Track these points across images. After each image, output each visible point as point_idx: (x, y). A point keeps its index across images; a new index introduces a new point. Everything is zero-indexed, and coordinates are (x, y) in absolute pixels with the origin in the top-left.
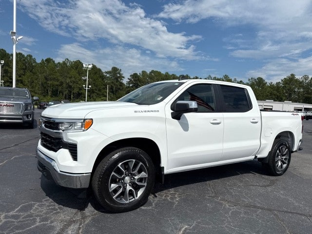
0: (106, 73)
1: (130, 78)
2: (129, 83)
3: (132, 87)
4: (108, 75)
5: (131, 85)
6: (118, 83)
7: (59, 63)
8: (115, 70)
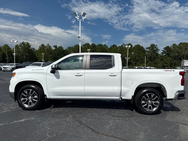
0: (147, 48)
1: (163, 50)
2: (163, 53)
3: (165, 55)
4: (148, 50)
5: (164, 55)
6: (155, 54)
7: (119, 46)
8: (153, 46)
